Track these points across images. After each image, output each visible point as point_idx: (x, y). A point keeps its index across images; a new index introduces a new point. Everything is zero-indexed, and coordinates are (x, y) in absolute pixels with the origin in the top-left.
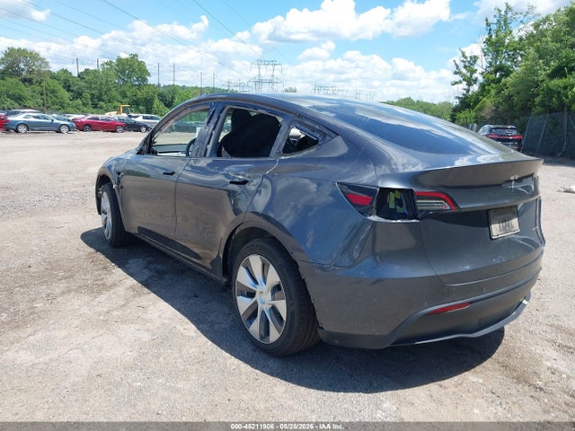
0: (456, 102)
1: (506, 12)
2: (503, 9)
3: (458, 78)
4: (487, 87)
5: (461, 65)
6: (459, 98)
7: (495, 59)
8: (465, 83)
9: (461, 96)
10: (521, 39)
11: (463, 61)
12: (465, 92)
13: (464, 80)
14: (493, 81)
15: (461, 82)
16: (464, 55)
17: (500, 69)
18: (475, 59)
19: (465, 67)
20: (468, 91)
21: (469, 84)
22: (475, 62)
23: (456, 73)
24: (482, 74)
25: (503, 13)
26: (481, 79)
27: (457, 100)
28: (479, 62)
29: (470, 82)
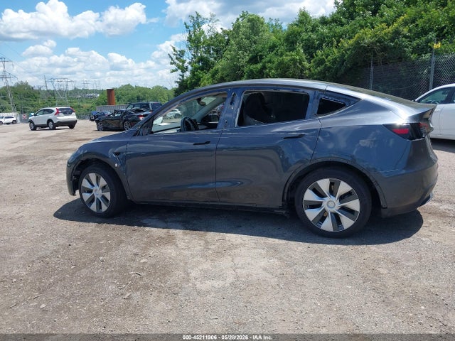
0: (176, 86)
1: (197, 18)
2: (195, 15)
3: (174, 67)
4: (196, 73)
5: (174, 57)
6: (178, 82)
7: (197, 52)
8: (180, 71)
9: (179, 80)
10: (211, 38)
11: (174, 54)
12: (181, 77)
13: (179, 68)
14: (199, 68)
15: (176, 70)
16: (174, 50)
17: (201, 59)
18: (182, 53)
19: (177, 58)
20: (183, 76)
21: (183, 71)
22: (183, 54)
23: (171, 63)
24: (190, 63)
25: (195, 19)
26: (190, 67)
27: (177, 84)
28: (186, 55)
29: (184, 70)
